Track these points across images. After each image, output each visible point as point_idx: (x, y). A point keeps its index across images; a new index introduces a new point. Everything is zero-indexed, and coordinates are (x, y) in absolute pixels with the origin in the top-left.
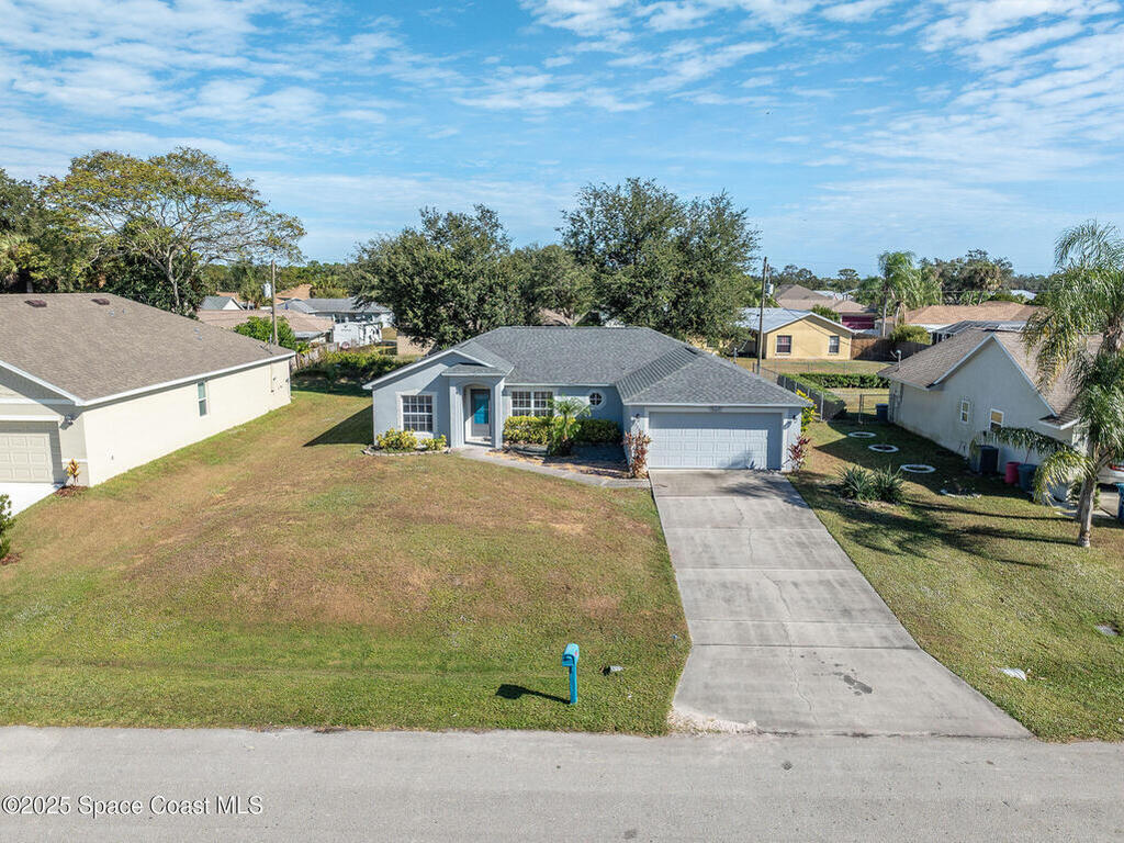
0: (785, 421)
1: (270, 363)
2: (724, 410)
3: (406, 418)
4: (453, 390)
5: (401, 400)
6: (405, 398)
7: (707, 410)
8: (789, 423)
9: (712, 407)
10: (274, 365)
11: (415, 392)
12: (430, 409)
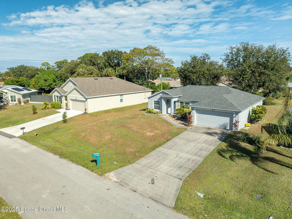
0: (234, 115)
1: (145, 92)
2: (215, 110)
3: (155, 106)
4: (163, 100)
5: (154, 102)
6: (154, 101)
7: (211, 110)
8: (235, 116)
9: (212, 109)
10: (146, 93)
11: (156, 100)
12: (159, 105)
